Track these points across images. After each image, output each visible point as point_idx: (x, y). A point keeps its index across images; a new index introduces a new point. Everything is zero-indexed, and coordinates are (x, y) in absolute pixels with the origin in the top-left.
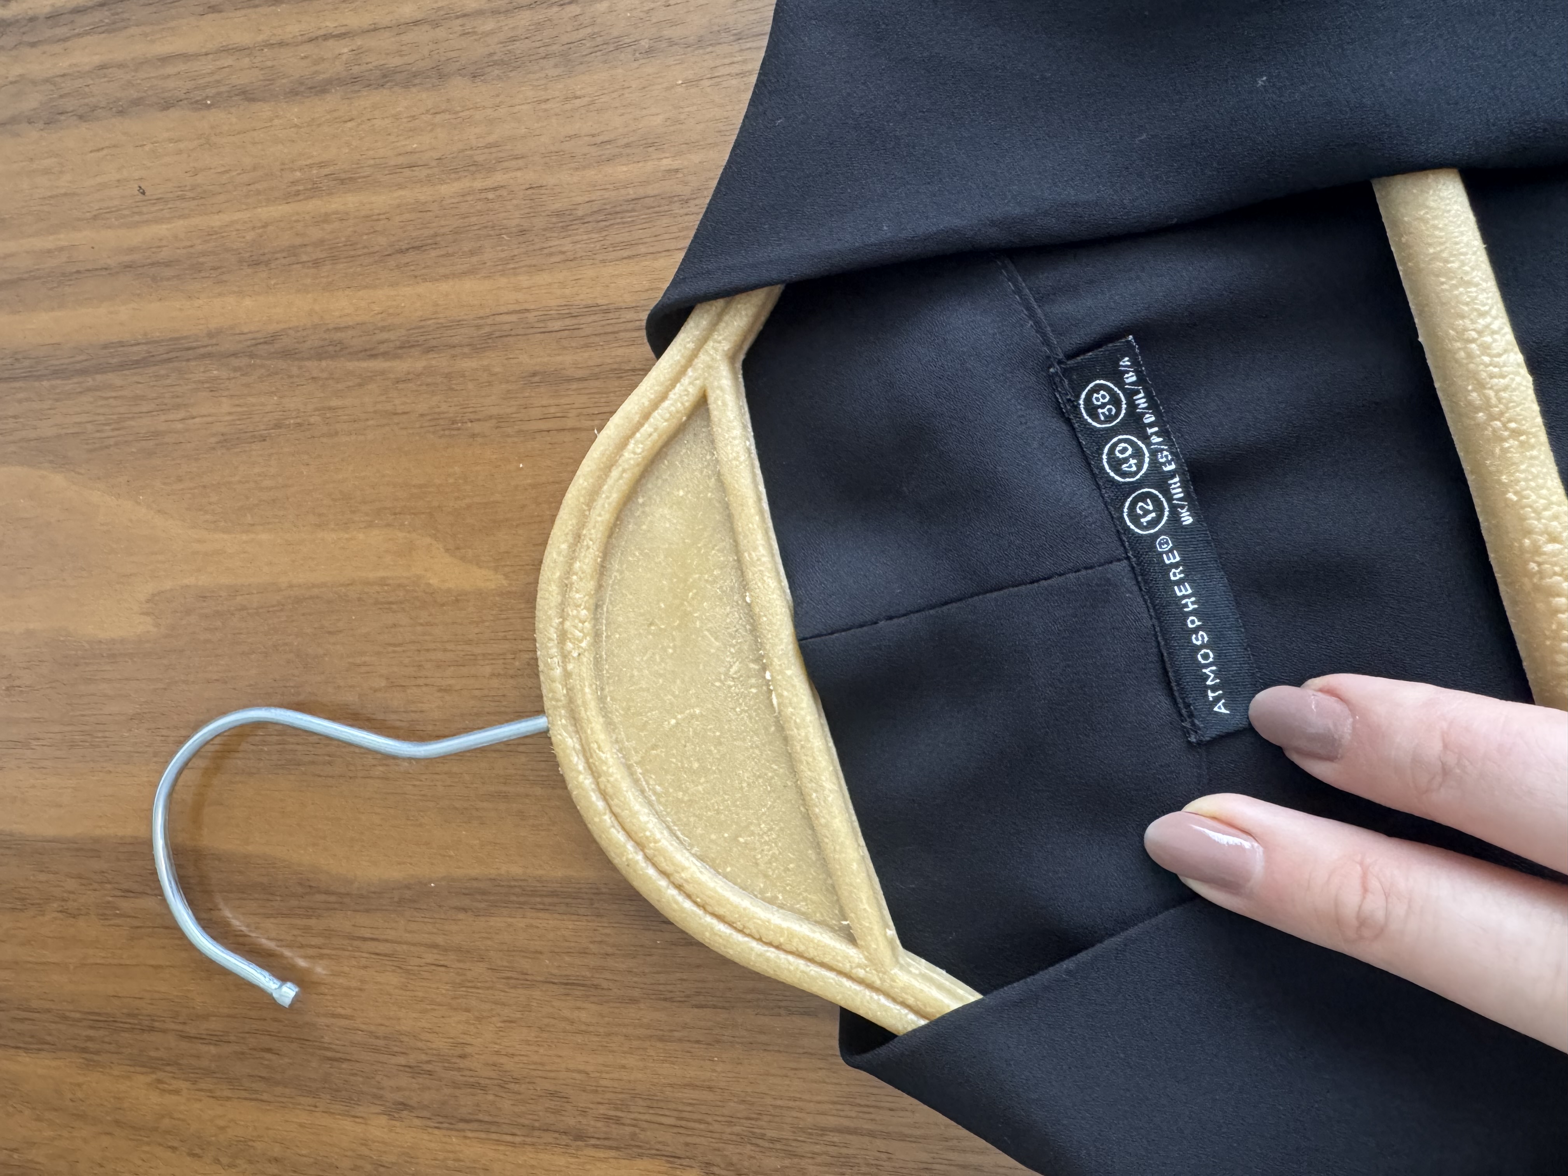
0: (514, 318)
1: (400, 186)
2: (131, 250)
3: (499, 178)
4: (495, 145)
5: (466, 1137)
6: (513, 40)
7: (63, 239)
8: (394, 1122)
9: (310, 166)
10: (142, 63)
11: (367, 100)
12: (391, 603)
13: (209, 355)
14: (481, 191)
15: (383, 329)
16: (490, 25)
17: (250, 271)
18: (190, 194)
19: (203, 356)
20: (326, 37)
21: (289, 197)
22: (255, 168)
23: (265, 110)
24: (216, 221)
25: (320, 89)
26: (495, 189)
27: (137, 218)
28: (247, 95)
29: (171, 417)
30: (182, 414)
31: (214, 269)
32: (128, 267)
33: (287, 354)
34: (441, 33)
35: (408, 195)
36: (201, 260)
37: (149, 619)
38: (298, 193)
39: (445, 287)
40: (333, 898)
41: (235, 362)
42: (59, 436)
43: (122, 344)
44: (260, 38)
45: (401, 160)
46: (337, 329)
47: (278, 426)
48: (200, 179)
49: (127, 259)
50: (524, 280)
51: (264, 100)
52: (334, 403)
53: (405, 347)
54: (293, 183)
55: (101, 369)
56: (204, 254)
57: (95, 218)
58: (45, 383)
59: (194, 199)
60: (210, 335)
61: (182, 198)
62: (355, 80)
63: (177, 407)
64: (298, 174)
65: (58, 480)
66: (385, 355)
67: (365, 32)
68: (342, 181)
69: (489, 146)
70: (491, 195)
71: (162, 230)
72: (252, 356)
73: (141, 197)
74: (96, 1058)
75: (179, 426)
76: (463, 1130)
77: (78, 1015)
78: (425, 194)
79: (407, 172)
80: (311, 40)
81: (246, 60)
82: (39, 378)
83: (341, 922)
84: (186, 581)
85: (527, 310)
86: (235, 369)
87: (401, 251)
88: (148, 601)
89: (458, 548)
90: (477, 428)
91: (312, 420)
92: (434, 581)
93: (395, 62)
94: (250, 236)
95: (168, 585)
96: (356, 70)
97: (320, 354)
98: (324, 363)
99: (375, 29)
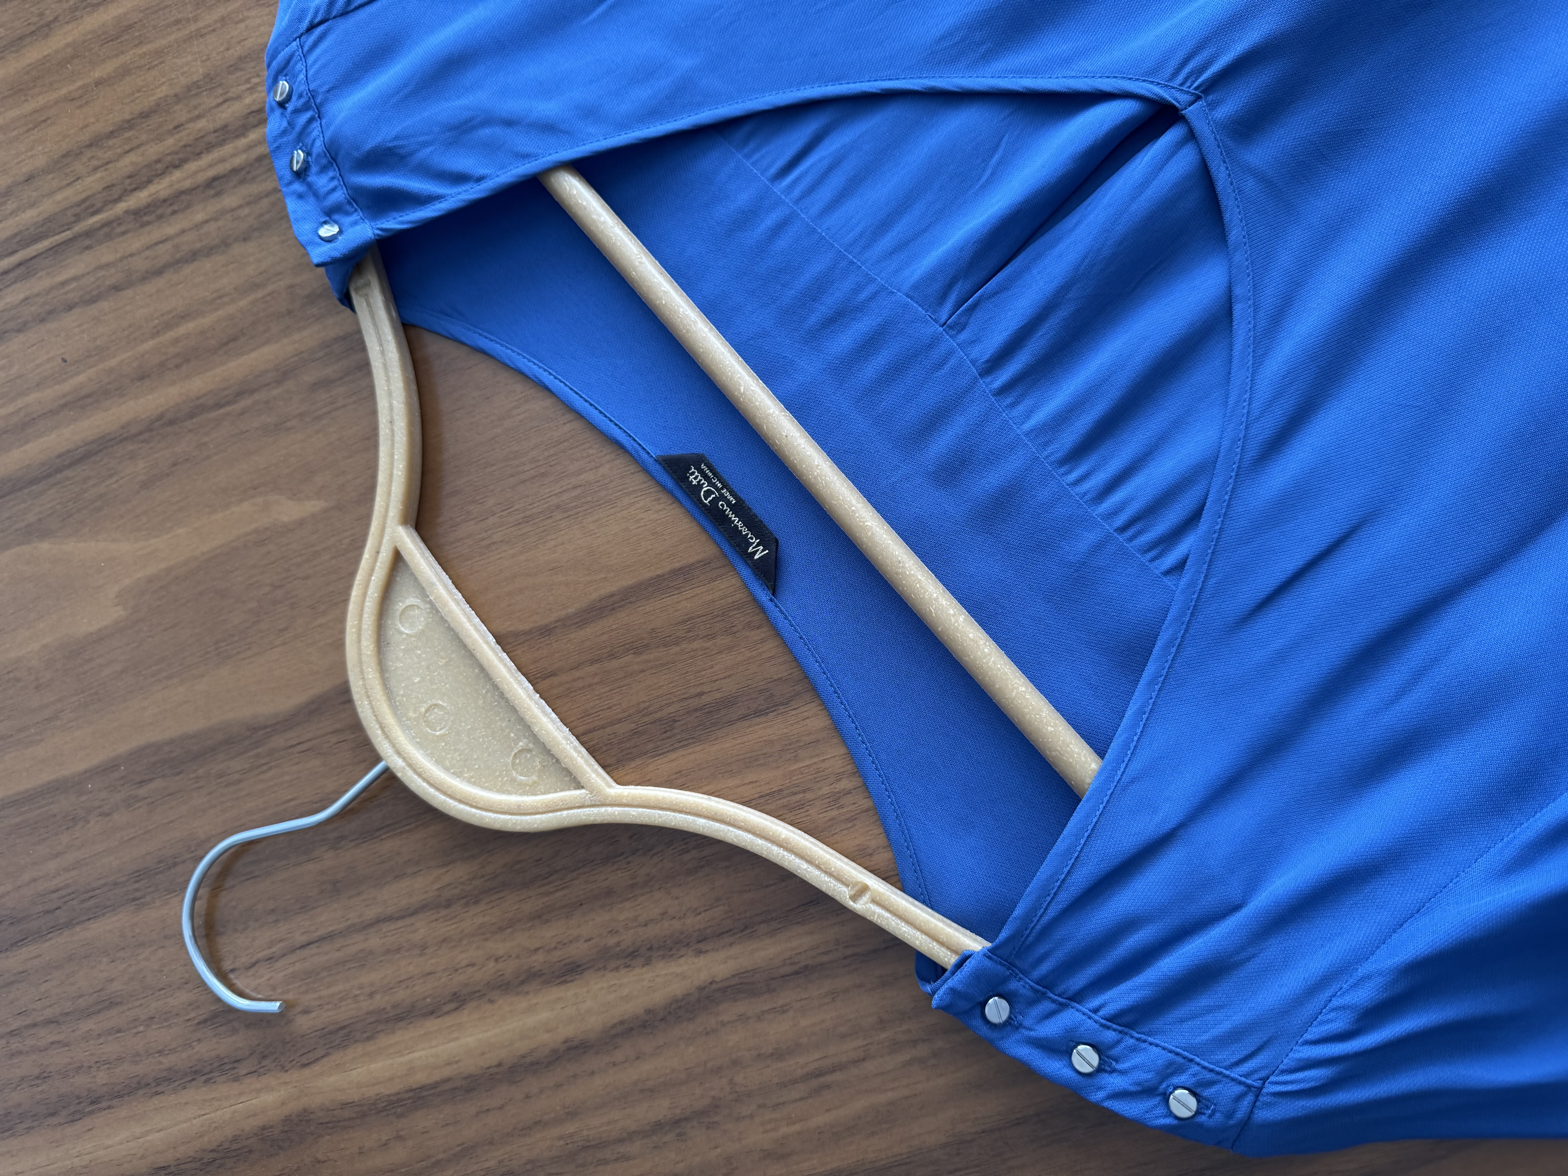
0: (296, 358)
1: (217, 310)
2: (64, 396)
3: (270, 288)
4: (265, 271)
5: (382, 840)
6: (261, 215)
7: (20, 403)
8: (338, 851)
9: (162, 315)
10: (49, 291)
11: (187, 270)
12: (264, 540)
13: (126, 439)
14: (262, 298)
15: (224, 389)
16: (246, 211)
17: (139, 383)
18: (94, 353)
19: (121, 441)
20: (156, 244)
21: (153, 336)
22: (130, 326)
23: (129, 293)
24: (113, 362)
25: (159, 272)
26: (269, 294)
27: (64, 376)
28: (117, 288)
29: (108, 482)
30: (115, 478)
31: (117, 389)
32: (65, 405)
33: (171, 423)
34: (220, 223)
35: (221, 313)
36: (109, 387)
37: (119, 608)
38: (158, 332)
39: (253, 355)
40: (269, 730)
41: (141, 437)
42: (40, 520)
43: (69, 451)
44: (118, 255)
45: (215, 295)
46: (198, 398)
47: (175, 465)
48: (98, 342)
49: (62, 402)
50: (296, 337)
51: (127, 288)
52: (206, 439)
53: (240, 394)
54: (155, 327)
55: (59, 470)
56: (109, 383)
57: (38, 385)
58: (26, 491)
59: (97, 355)
60: (123, 427)
61: (89, 356)
62: (178, 262)
63: (111, 476)
64: (157, 321)
65: (45, 546)
66: (229, 403)
67: (177, 235)
68: (183, 317)
69: (261, 273)
70: (268, 298)
71: (81, 378)
72: (150, 430)
73: (64, 364)
74: (142, 900)
75: (115, 486)
76: (380, 836)
77: (124, 879)
78: (231, 309)
79: (218, 301)
80: (148, 248)
81: (113, 271)
82: (21, 489)
83: (278, 741)
84: (139, 576)
85: (302, 352)
86: (142, 442)
87: (225, 344)
88: (116, 597)
89: (294, 495)
90: (289, 424)
91: (194, 454)
92: (285, 519)
93: (198, 245)
94: (135, 364)
95: (127, 582)
96: (178, 256)
97: (191, 415)
98: (194, 420)
99: (183, 231)
